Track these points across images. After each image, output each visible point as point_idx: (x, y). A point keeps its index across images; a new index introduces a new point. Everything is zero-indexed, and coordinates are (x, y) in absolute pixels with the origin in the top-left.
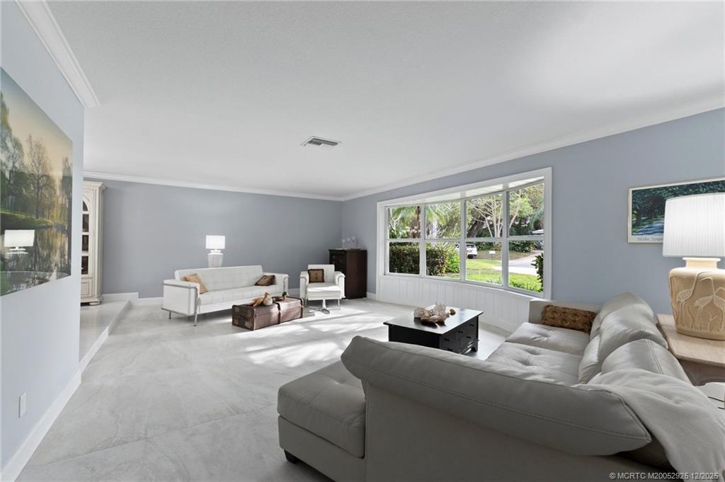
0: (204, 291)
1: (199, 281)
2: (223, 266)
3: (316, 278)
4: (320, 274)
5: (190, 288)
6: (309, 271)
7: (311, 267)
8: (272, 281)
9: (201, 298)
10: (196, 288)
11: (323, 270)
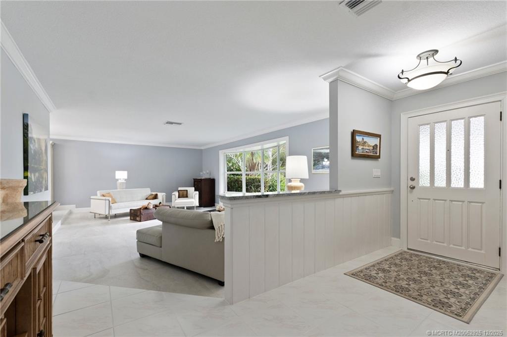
0: (114, 202)
1: (112, 197)
2: (126, 188)
3: (183, 195)
4: (185, 193)
5: (106, 200)
6: (179, 191)
7: (180, 189)
8: (156, 197)
9: (113, 206)
10: (109, 200)
11: (187, 191)
